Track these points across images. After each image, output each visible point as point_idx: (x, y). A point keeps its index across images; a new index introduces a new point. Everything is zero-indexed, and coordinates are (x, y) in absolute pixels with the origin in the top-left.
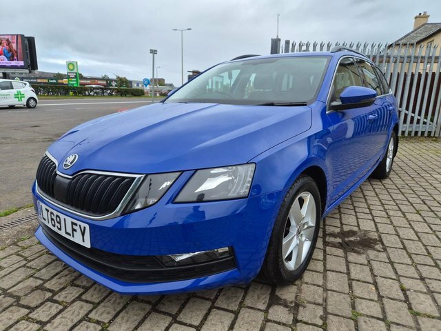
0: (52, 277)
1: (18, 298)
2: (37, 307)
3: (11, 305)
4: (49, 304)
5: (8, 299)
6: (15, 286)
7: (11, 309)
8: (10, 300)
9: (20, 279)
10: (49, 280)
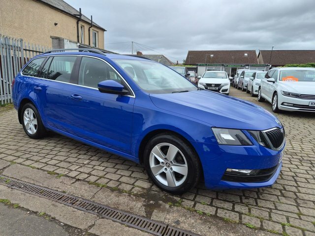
0: (273, 195)
1: (295, 200)
2: (292, 192)
3: (300, 199)
4: (287, 189)
5: (299, 202)
6: (291, 205)
7: (301, 198)
8: (299, 201)
9: (285, 205)
10: (276, 195)
